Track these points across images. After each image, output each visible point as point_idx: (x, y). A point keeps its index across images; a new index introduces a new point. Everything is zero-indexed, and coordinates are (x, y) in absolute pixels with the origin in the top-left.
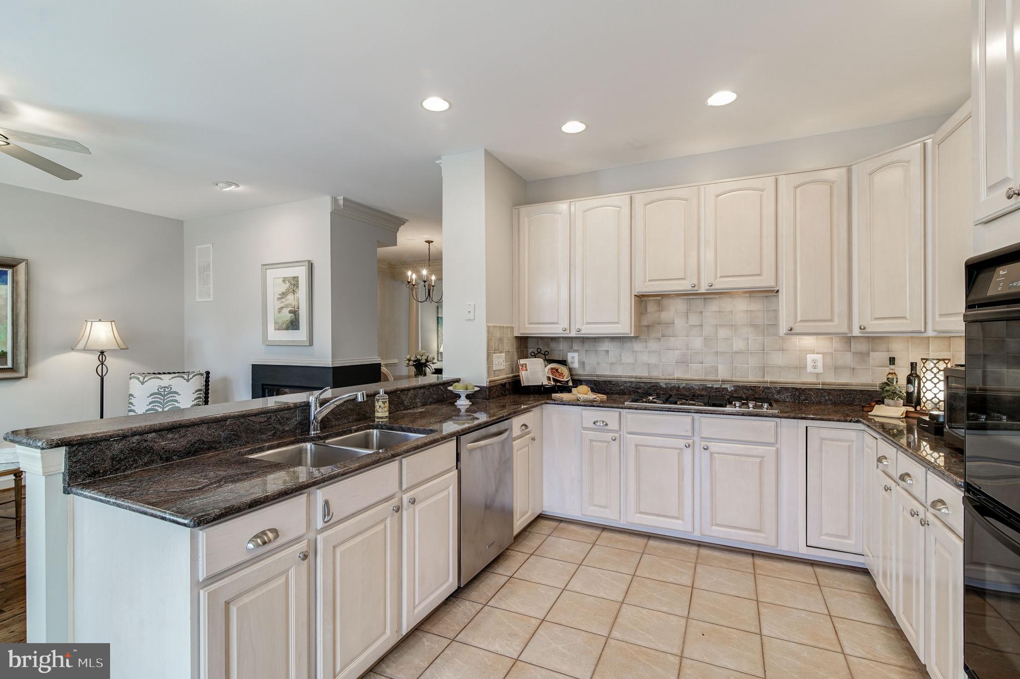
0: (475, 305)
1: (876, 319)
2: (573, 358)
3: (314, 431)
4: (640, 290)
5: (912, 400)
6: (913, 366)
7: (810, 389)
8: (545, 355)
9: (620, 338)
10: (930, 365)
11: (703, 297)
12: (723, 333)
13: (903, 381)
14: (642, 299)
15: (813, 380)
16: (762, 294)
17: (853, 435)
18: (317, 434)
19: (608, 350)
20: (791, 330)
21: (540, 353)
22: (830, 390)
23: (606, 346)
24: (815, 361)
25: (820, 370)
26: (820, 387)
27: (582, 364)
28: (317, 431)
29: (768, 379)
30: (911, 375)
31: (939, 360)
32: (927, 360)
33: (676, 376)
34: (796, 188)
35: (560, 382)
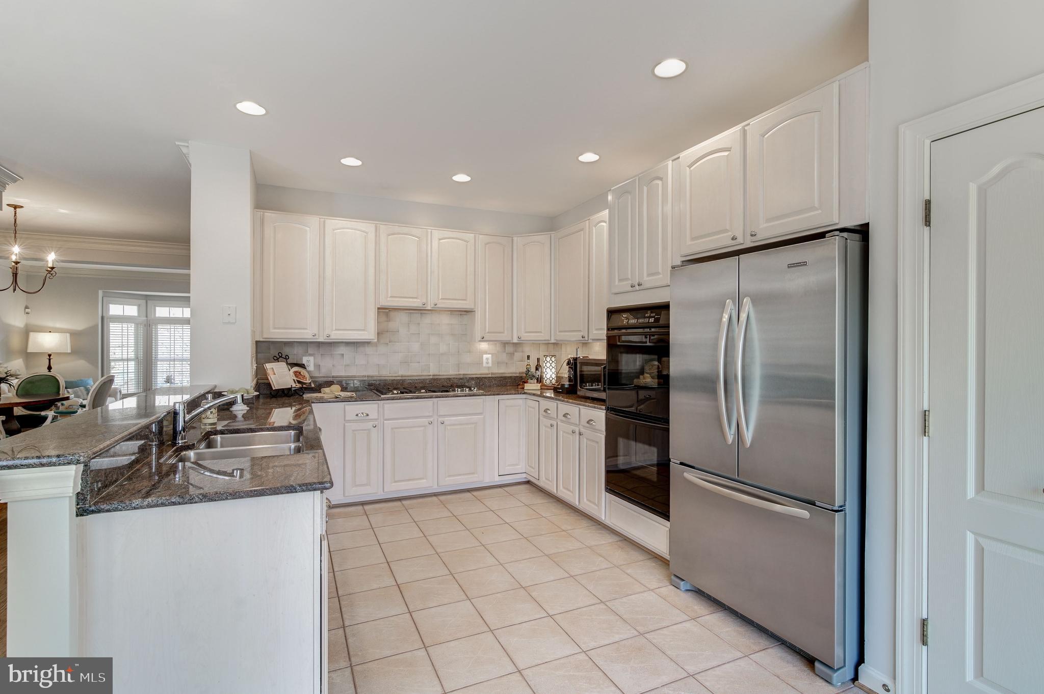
0: (236, 307)
1: (526, 332)
2: (308, 361)
3: (182, 439)
4: (383, 304)
5: (540, 380)
6: (538, 360)
7: (485, 378)
8: (286, 358)
9: (354, 343)
10: (548, 359)
11: (420, 312)
12: (433, 340)
13: (533, 370)
14: (385, 312)
15: (486, 371)
16: (458, 313)
17: (521, 402)
18: (185, 443)
19: (343, 354)
20: (483, 338)
21: (281, 357)
22: (495, 377)
23: (342, 350)
24: (487, 359)
25: (490, 365)
26: (490, 376)
27: (318, 367)
28: (185, 439)
29: (462, 372)
30: (537, 365)
31: (552, 356)
32: (547, 356)
33: (400, 373)
34: (486, 244)
35: (305, 384)
